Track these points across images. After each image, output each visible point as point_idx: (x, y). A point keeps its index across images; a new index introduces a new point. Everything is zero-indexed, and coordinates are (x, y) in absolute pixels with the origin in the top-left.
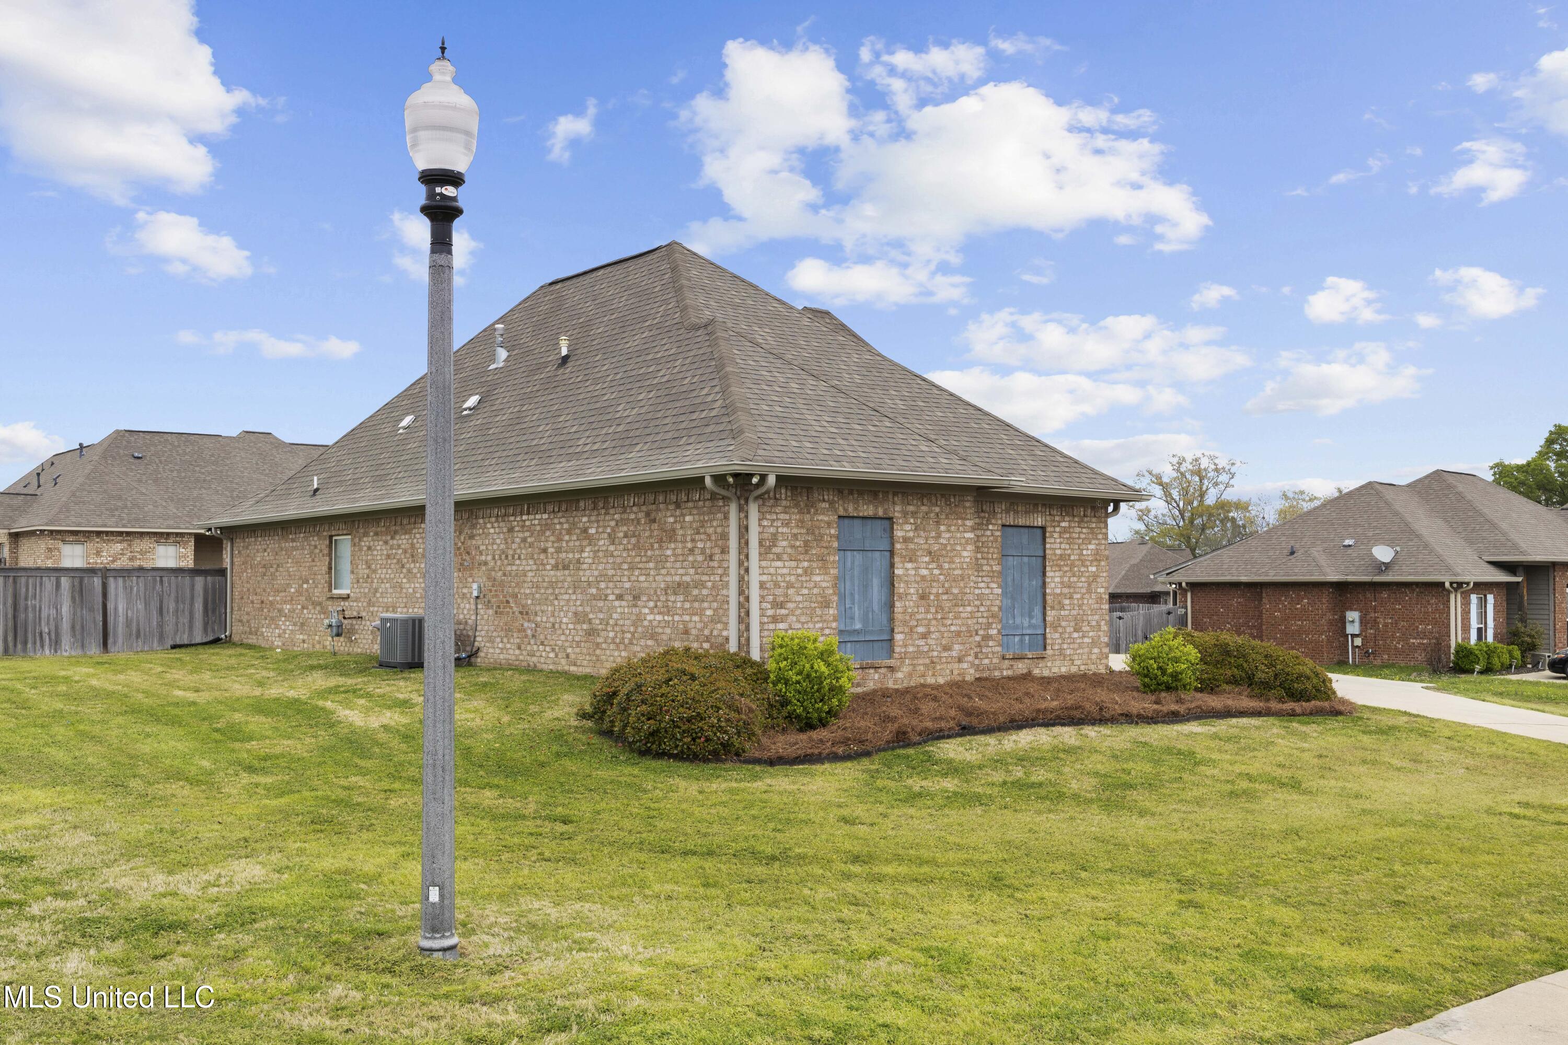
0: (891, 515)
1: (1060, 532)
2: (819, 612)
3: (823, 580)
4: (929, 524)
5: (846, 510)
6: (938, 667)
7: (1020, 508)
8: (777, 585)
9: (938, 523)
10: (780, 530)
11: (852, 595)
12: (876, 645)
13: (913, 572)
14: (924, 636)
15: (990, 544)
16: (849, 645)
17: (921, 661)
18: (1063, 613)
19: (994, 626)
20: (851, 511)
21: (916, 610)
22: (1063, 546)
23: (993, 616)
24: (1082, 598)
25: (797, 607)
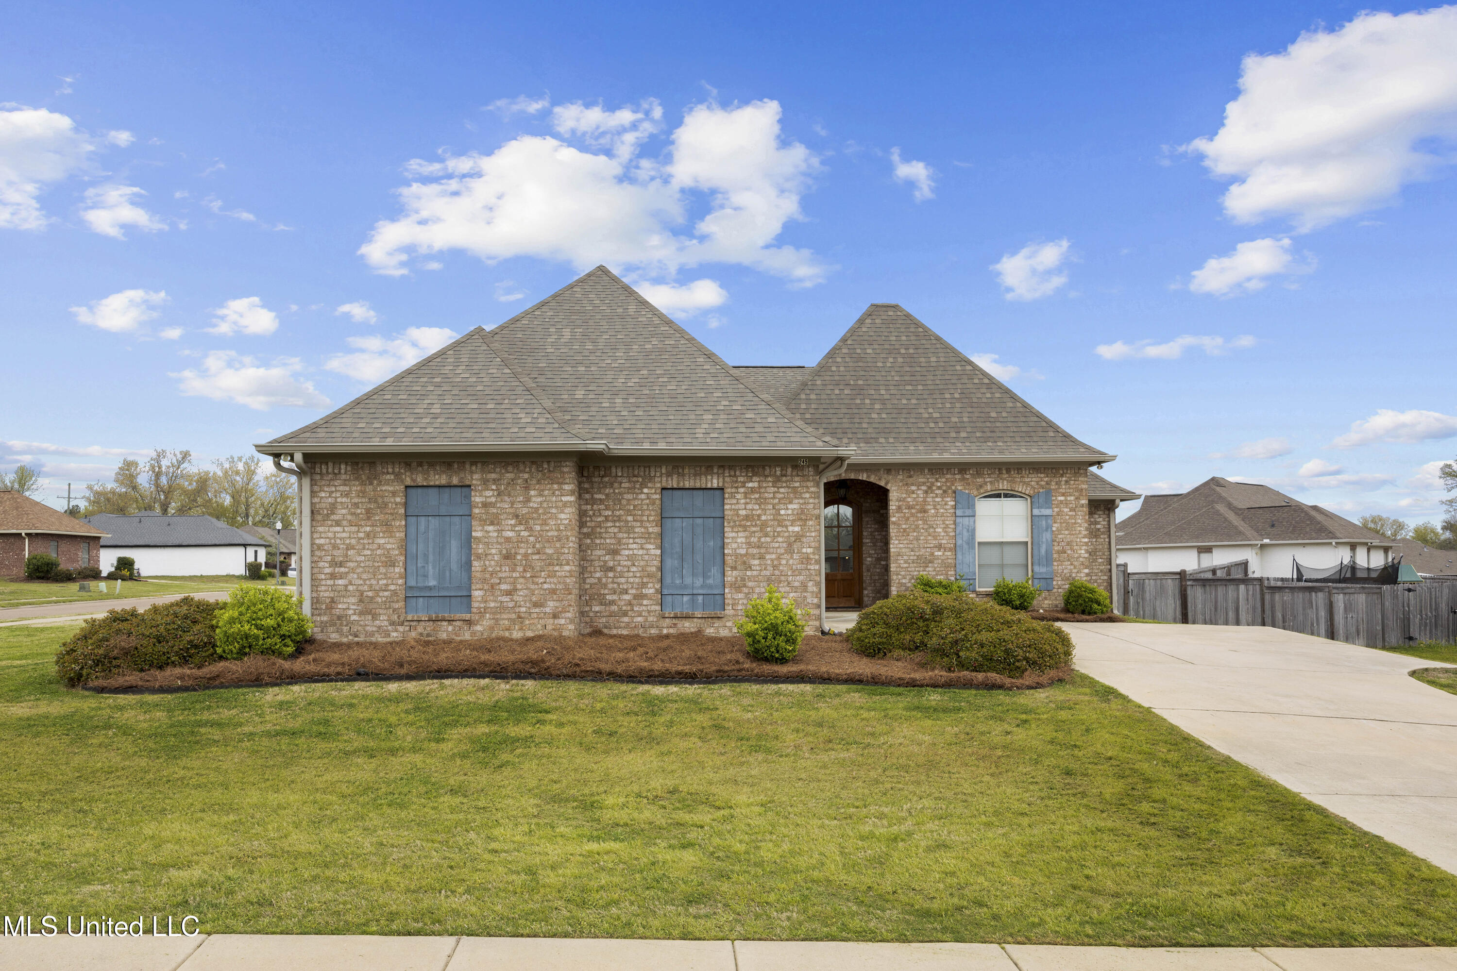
0: (468, 483)
1: (745, 493)
2: (383, 570)
3: (389, 543)
4: (515, 490)
5: (413, 480)
6: (527, 622)
7: (686, 471)
8: (335, 547)
9: (527, 488)
10: (339, 500)
11: (426, 556)
12: (453, 600)
13: (496, 534)
14: (509, 593)
15: (645, 507)
16: (421, 599)
17: (505, 616)
18: (749, 573)
19: (650, 585)
20: (420, 480)
21: (498, 569)
22: (749, 506)
23: (649, 576)
24: (779, 558)
25: (359, 566)
